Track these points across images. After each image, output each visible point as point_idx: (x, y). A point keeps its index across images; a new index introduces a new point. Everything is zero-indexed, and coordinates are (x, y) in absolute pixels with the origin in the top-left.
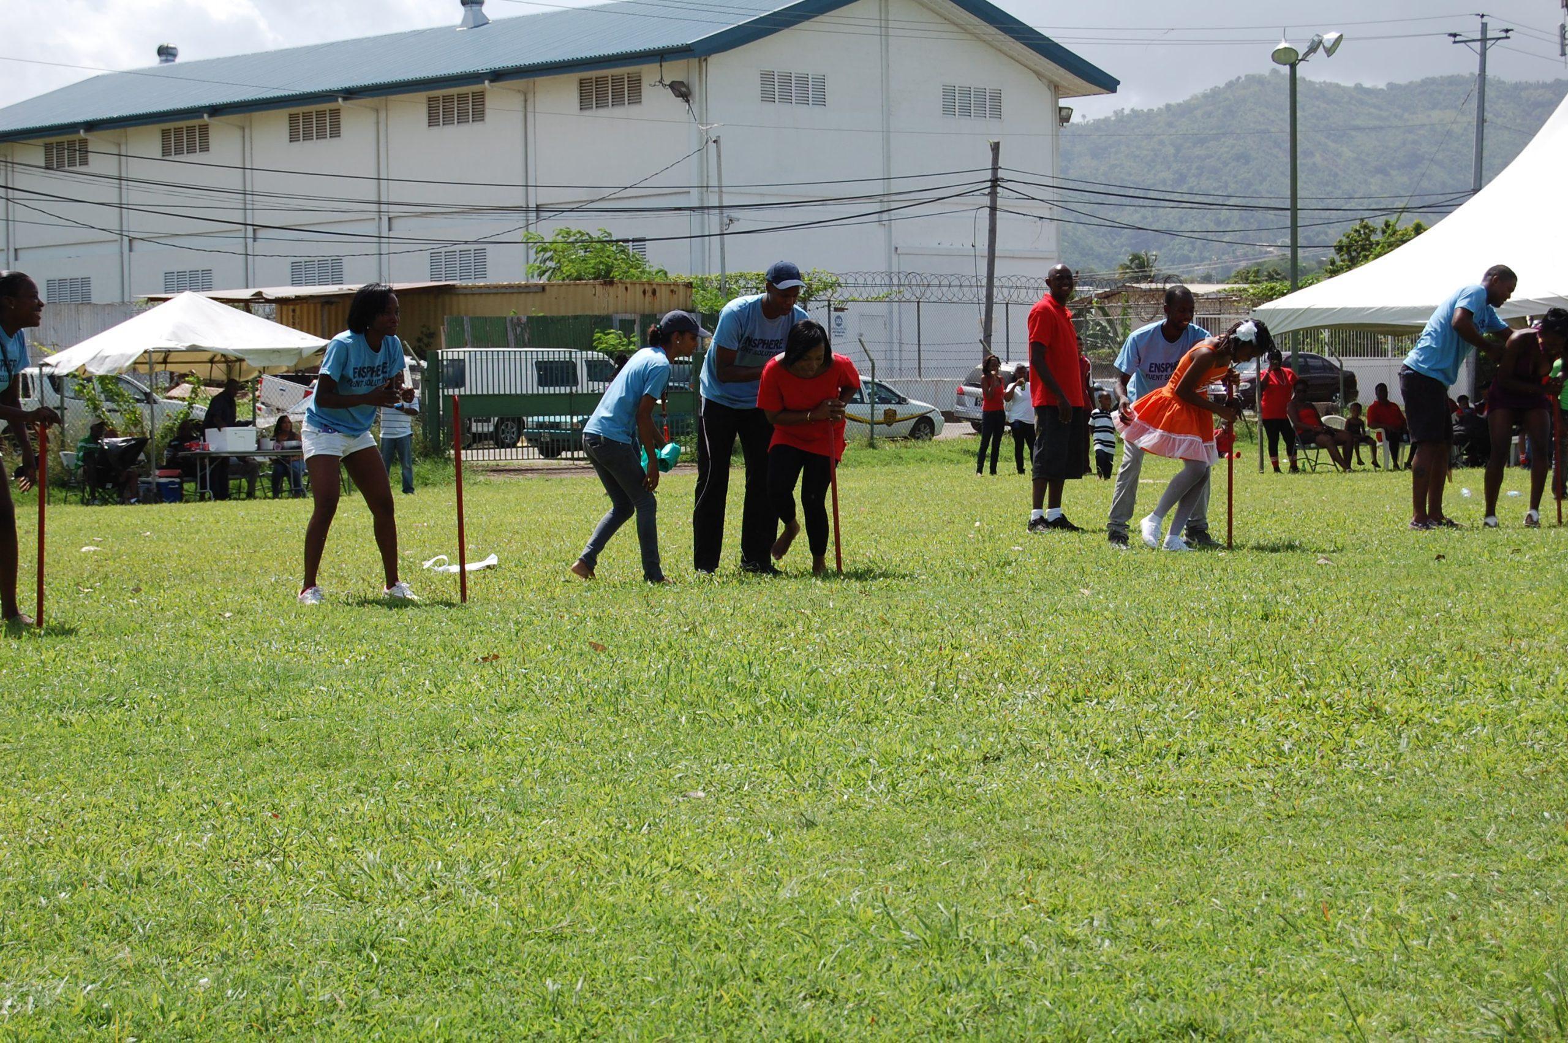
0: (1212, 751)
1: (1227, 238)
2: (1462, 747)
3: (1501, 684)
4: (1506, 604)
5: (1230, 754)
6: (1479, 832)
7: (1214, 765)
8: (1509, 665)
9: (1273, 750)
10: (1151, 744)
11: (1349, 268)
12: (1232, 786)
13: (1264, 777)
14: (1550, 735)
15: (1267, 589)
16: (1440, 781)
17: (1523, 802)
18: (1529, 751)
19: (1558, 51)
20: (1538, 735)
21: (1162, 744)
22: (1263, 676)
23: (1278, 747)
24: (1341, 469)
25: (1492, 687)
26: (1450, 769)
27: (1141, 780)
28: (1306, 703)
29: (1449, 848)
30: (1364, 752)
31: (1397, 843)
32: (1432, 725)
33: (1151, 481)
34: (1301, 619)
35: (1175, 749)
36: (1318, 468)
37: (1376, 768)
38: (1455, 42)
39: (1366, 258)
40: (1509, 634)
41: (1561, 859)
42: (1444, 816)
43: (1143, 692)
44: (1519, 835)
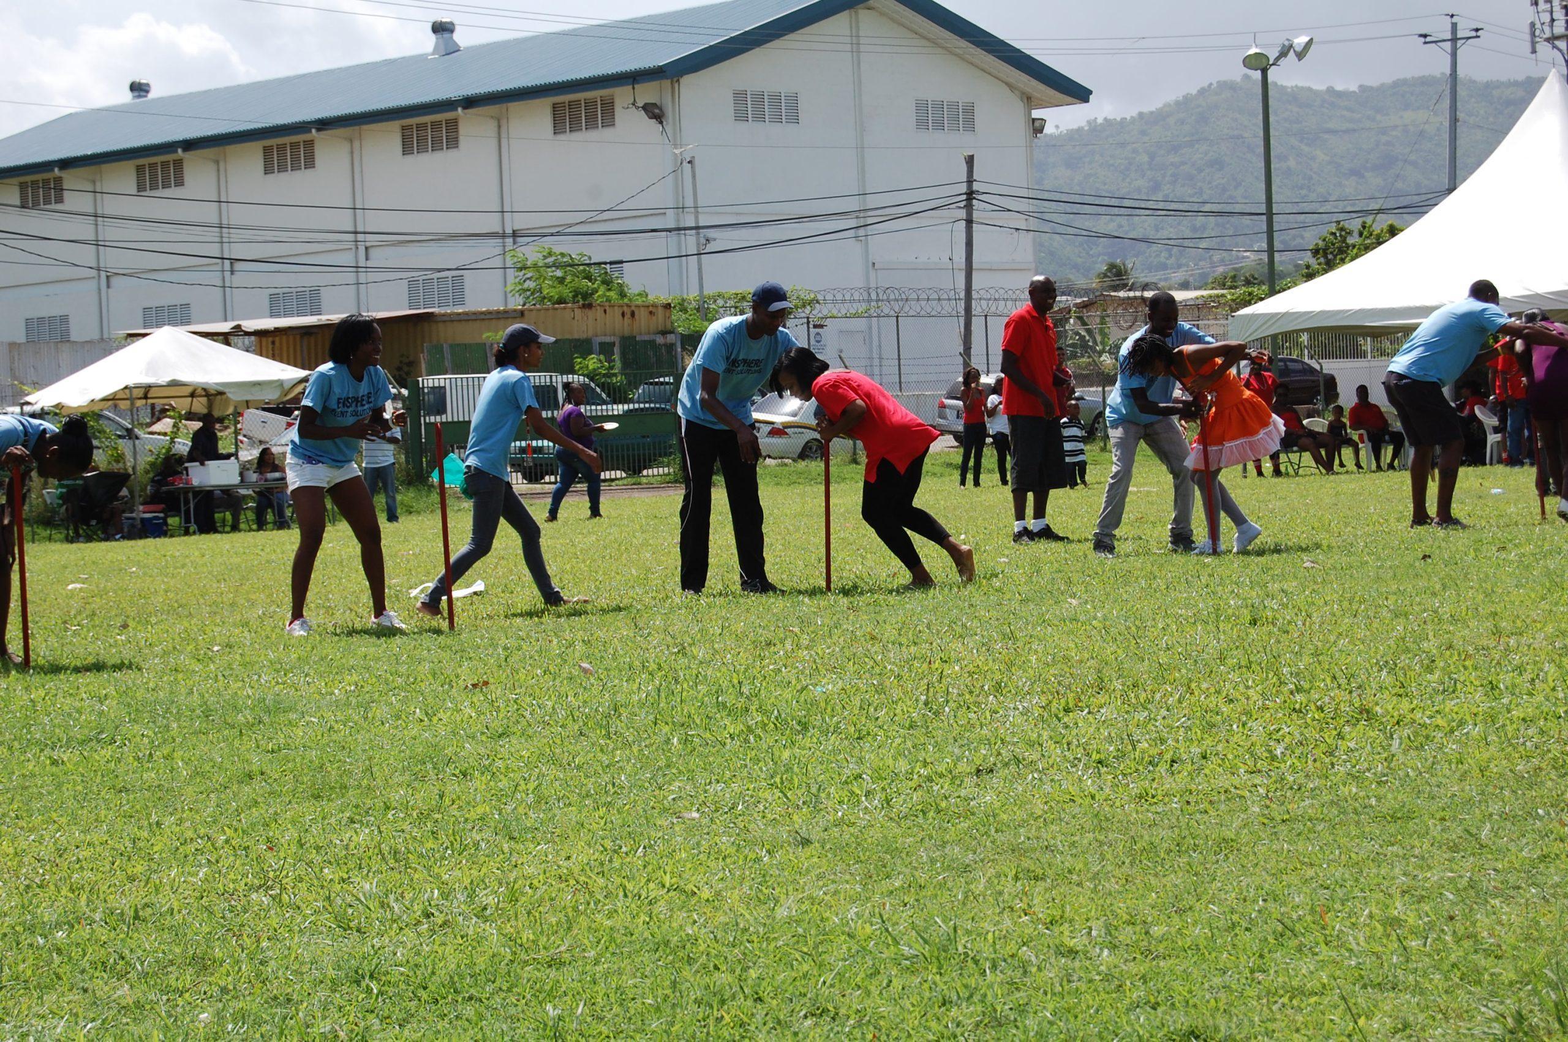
0: (1204, 757)
1: (1204, 244)
2: (1454, 747)
3: (1491, 683)
4: (1493, 602)
5: (1223, 760)
6: (1474, 831)
7: (1207, 771)
8: (1499, 663)
9: (1266, 754)
10: (1143, 752)
11: (1326, 271)
12: (1226, 792)
13: (1257, 782)
14: (1542, 732)
15: (1254, 594)
16: (1434, 781)
17: (1517, 799)
18: (1521, 749)
19: (1528, 47)
20: (1530, 732)
21: (1154, 751)
22: (1254, 681)
23: (1270, 752)
24: (1324, 471)
25: (1482, 685)
26: (1443, 769)
27: (1135, 789)
28: (1297, 706)
29: (1444, 847)
30: (1356, 754)
31: (1393, 845)
32: (1424, 726)
34: (1289, 623)
35: (1168, 756)
36: (1301, 471)
37: (1369, 770)
38: (1425, 43)
39: (1343, 261)
40: (1497, 632)
41: (1557, 855)
42: (1438, 817)
43: (1133, 701)
44: (1514, 833)
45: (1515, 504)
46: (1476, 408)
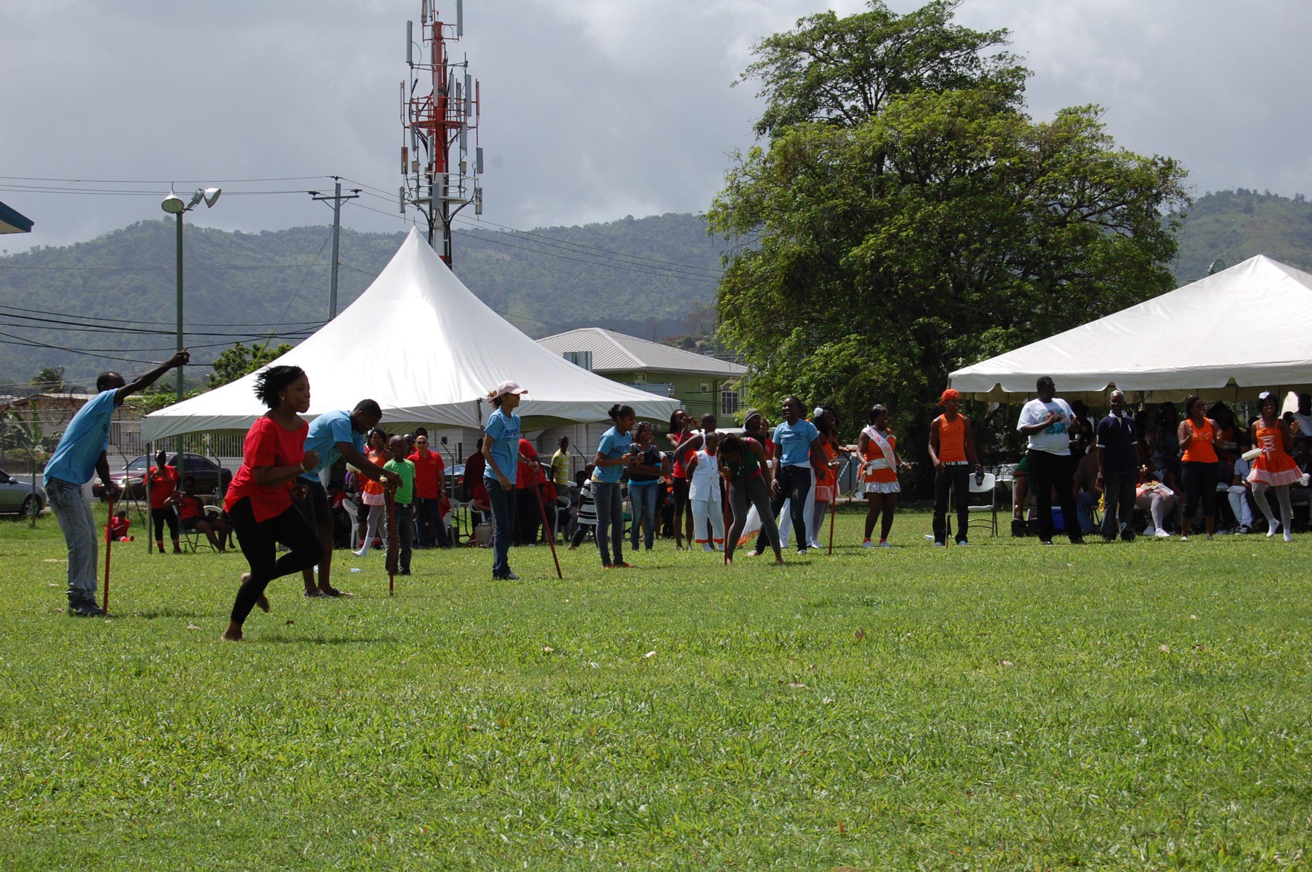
0: (82, 786)
1: (127, 357)
2: (291, 778)
3: (327, 726)
4: (339, 661)
5: (97, 788)
6: (298, 847)
7: (83, 798)
8: (335, 711)
9: (135, 784)
10: (29, 781)
11: (227, 383)
12: (97, 815)
13: (123, 806)
14: (363, 767)
15: (142, 650)
16: (271, 806)
17: (336, 822)
18: (345, 781)
19: (398, 207)
20: (353, 767)
21: (40, 780)
22: (131, 723)
23: (138, 782)
24: (216, 549)
25: (319, 728)
26: (279, 797)
27: (19, 811)
28: (165, 744)
29: (273, 861)
30: (210, 784)
31: (230, 859)
32: (268, 761)
33: (55, 560)
34: (168, 674)
35: (51, 785)
36: (198, 550)
37: (218, 797)
38: (314, 199)
39: (242, 375)
40: (339, 686)
41: (362, 867)
42: (270, 836)
43: (27, 738)
44: (330, 849)
45: (369, 582)
46: (344, 501)
